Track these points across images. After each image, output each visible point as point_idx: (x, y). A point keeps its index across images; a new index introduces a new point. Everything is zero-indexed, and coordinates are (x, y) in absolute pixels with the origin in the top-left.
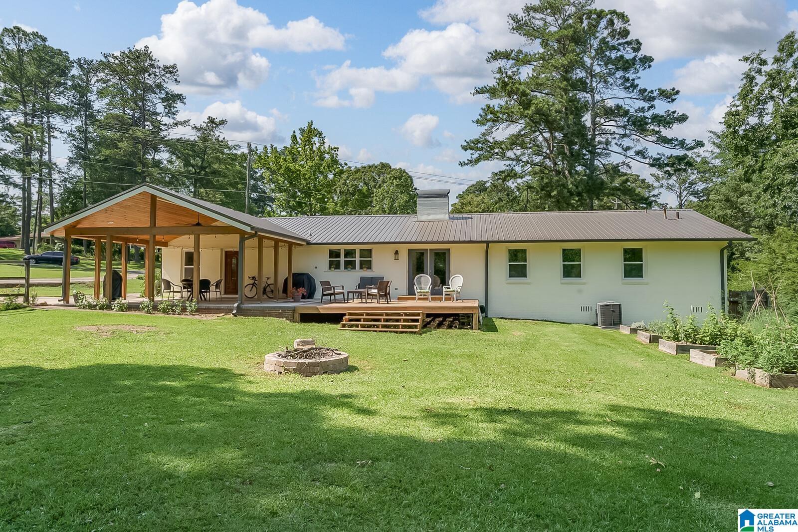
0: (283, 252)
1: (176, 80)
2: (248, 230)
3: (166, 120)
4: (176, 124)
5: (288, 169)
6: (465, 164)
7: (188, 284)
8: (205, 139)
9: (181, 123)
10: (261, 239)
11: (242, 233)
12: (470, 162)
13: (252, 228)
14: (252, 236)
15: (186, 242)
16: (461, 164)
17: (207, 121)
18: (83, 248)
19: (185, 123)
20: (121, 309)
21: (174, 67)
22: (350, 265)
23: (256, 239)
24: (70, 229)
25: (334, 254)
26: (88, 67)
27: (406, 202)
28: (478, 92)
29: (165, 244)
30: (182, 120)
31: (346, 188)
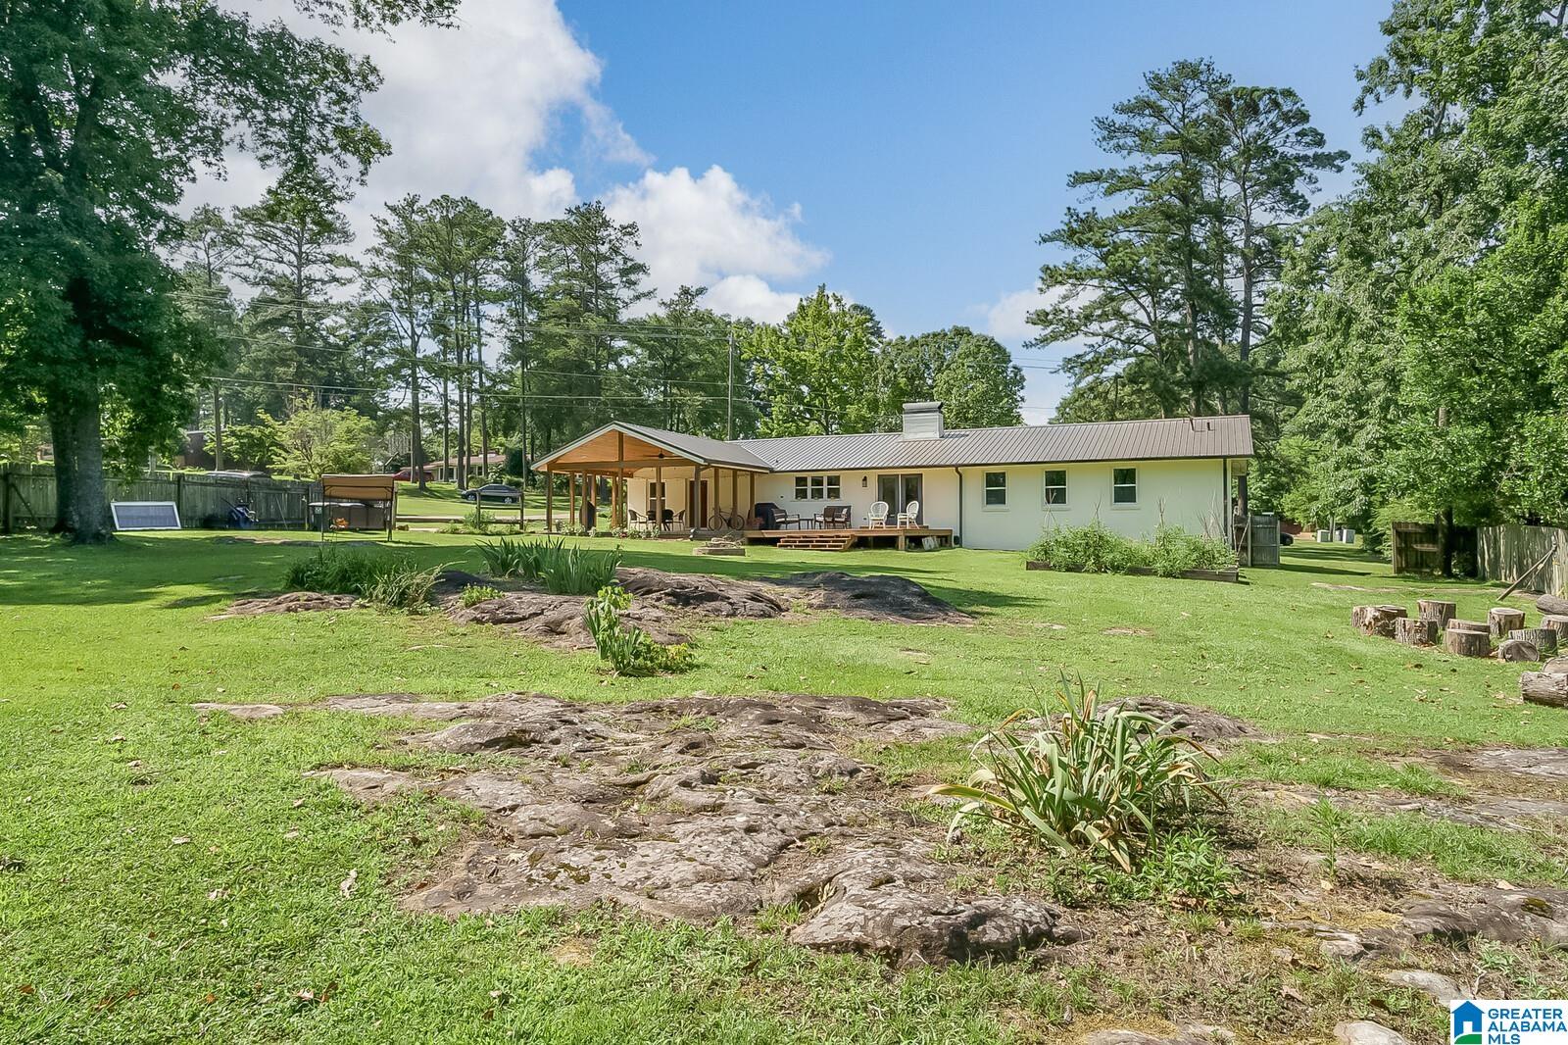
0: (744, 482)
1: (636, 242)
2: (702, 462)
3: (625, 294)
4: (638, 298)
5: (788, 359)
6: (1032, 345)
7: (652, 516)
8: (677, 318)
9: (644, 295)
10: (717, 469)
11: (698, 465)
12: (1044, 341)
13: (705, 460)
14: (707, 467)
15: (648, 474)
16: (1026, 346)
17: (679, 292)
18: (522, 480)
19: (648, 294)
20: (597, 535)
21: (633, 226)
22: (818, 494)
23: (713, 470)
24: (552, 465)
25: (801, 481)
26: (525, 229)
27: (985, 393)
28: (1045, 241)
29: (631, 476)
30: (646, 291)
31: (892, 374)
